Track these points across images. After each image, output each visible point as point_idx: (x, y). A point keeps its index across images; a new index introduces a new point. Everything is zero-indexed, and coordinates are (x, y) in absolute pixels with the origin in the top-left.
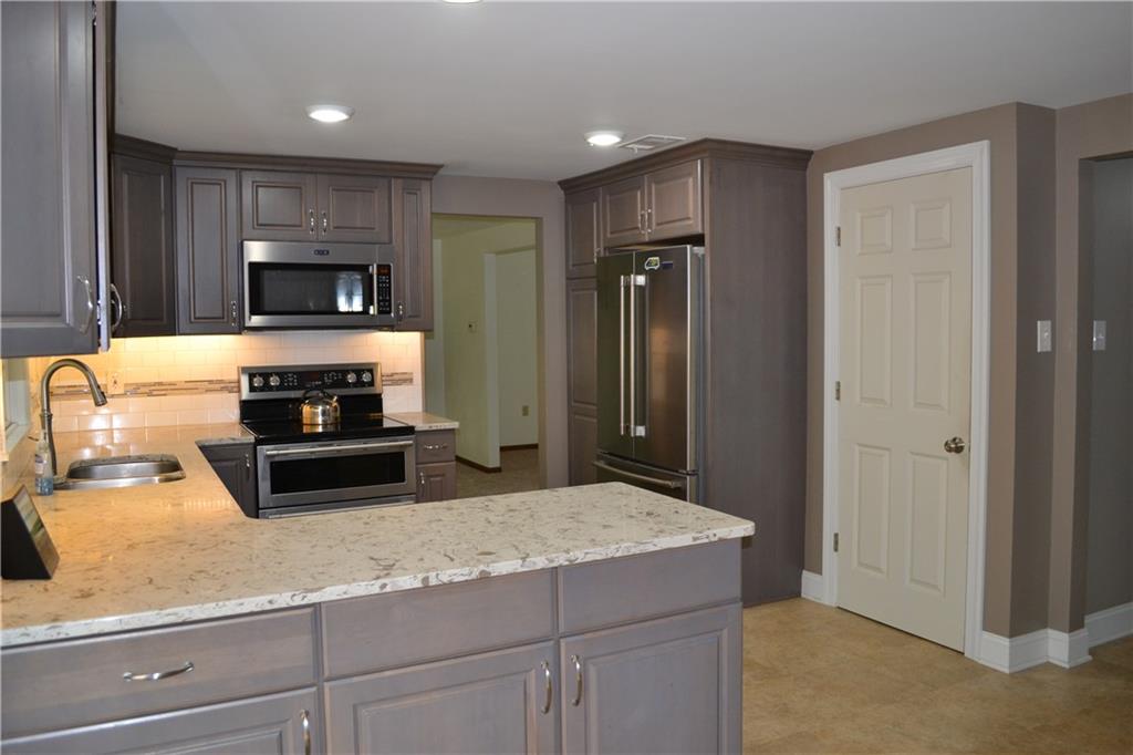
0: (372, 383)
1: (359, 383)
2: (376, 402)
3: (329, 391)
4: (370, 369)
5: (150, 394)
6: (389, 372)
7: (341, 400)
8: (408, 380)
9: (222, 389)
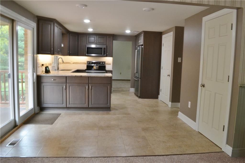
0: (104, 64)
1: (102, 64)
2: (105, 67)
3: (98, 65)
4: (104, 62)
5: (76, 64)
6: (108, 63)
7: (99, 66)
8: (110, 64)
9: (85, 64)
